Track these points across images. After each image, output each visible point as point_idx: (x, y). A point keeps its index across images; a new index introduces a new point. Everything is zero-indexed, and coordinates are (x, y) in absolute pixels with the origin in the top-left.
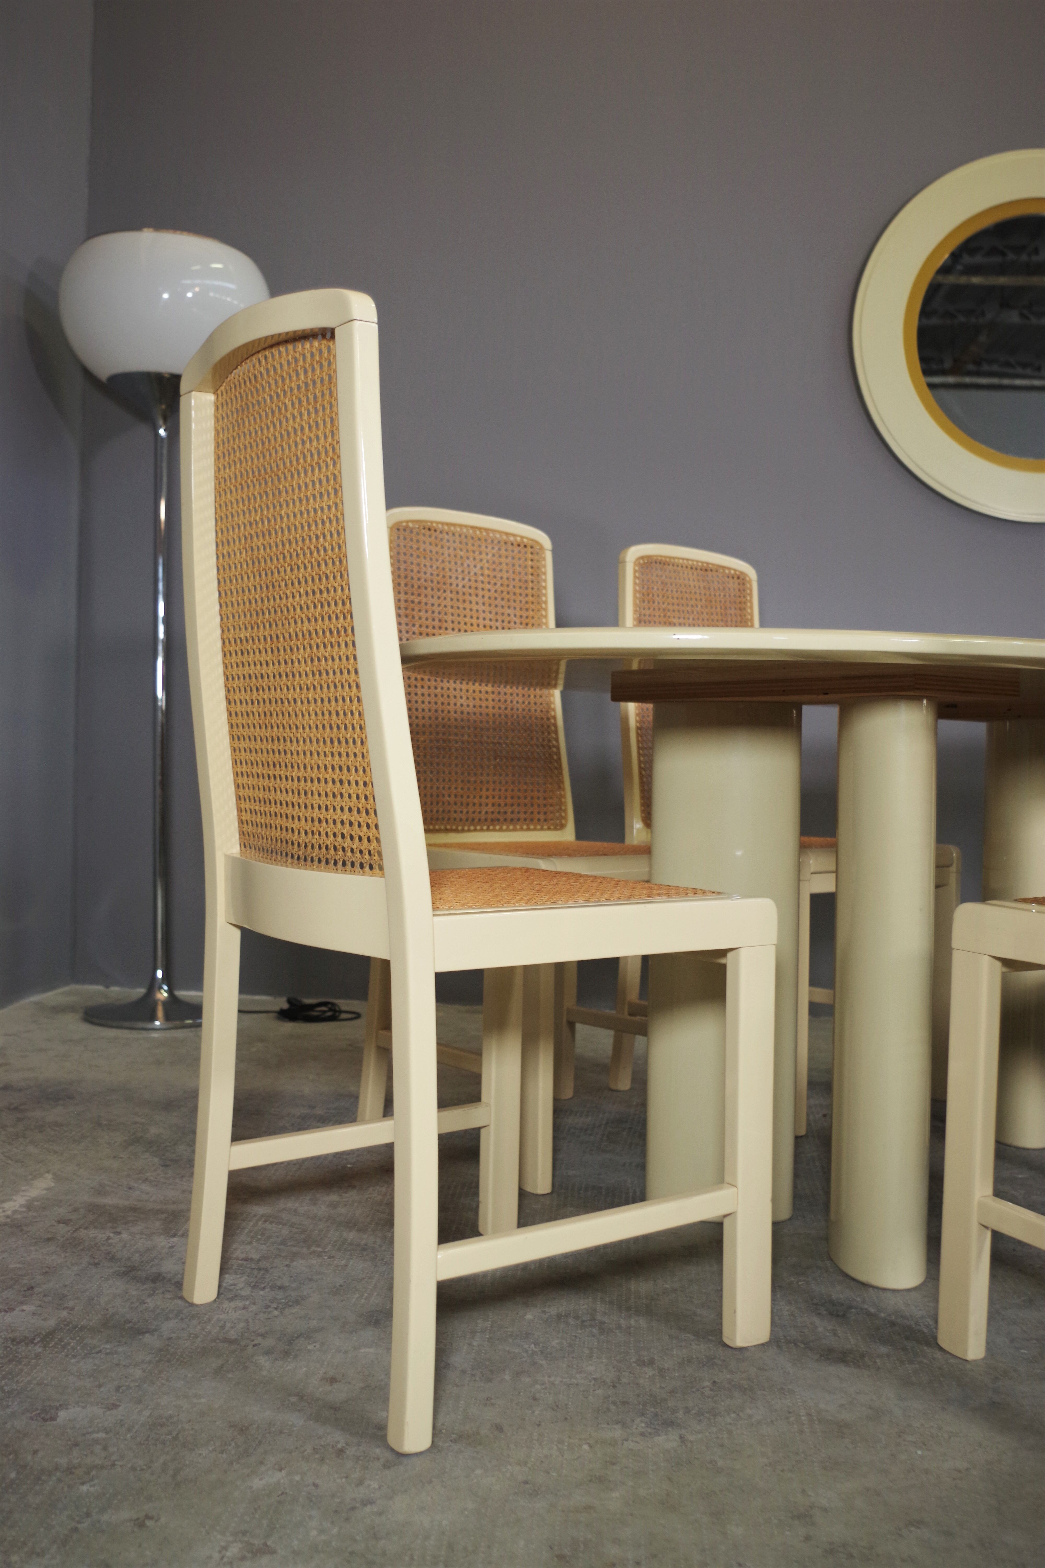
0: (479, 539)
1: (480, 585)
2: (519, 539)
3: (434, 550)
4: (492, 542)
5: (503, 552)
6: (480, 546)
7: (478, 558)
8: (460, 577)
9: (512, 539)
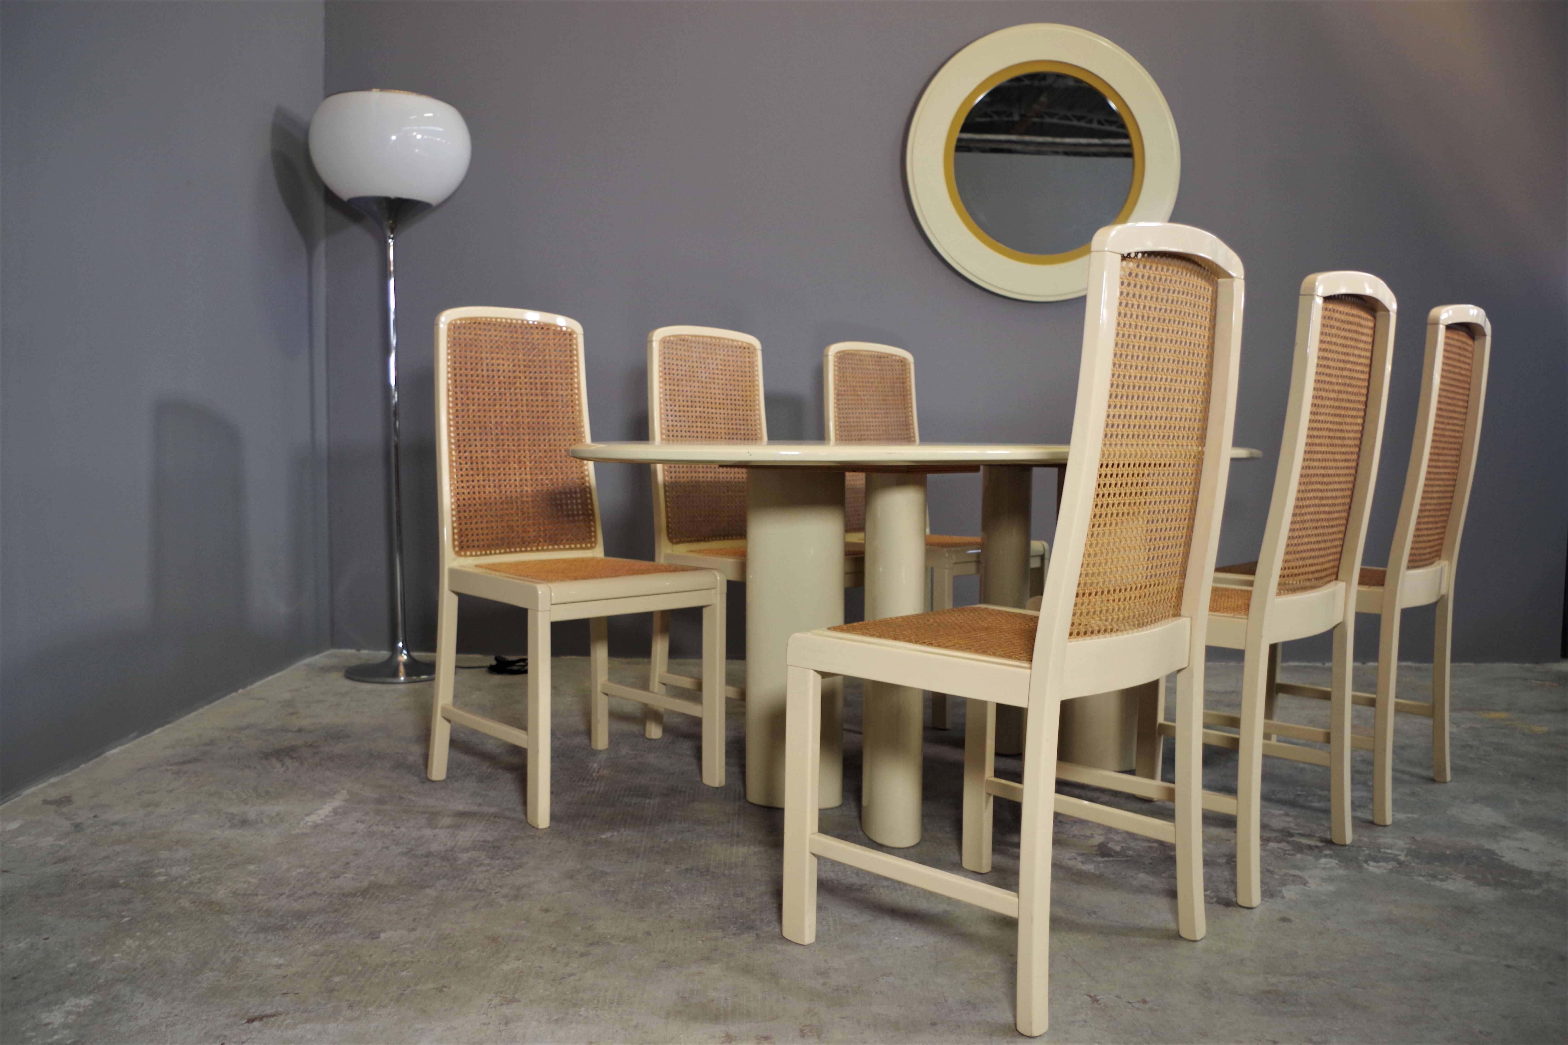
0: (715, 345)
1: (716, 376)
2: (740, 343)
3: (687, 354)
4: (723, 346)
5: (730, 353)
6: (715, 350)
7: (714, 358)
8: (704, 371)
9: (735, 343)
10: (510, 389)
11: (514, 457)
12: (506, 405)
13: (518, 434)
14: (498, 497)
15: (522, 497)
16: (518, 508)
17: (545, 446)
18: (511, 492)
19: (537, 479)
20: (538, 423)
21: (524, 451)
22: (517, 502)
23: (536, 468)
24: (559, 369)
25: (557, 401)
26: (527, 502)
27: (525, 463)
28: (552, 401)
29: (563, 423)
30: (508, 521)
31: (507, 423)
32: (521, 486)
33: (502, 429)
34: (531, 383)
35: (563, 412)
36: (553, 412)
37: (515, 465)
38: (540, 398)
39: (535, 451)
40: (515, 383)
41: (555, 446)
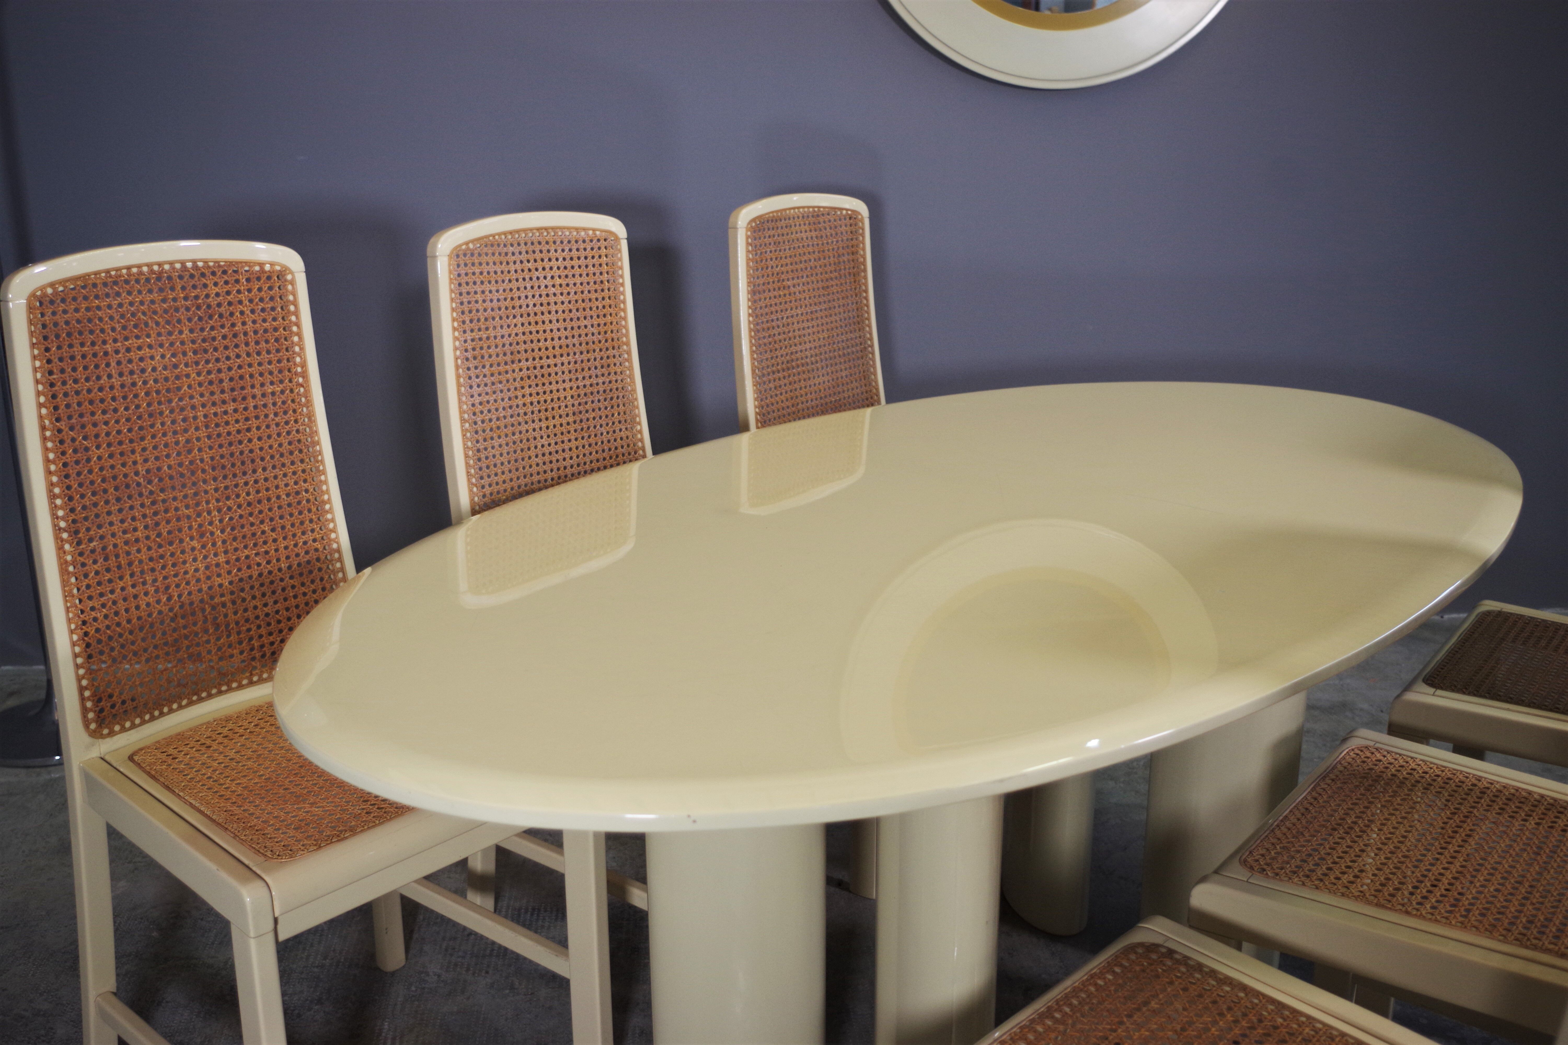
1: (552, 299)
2: (590, 232)
3: (499, 269)
4: (562, 242)
5: (574, 252)
6: (548, 251)
7: (547, 267)
8: (530, 294)
9: (581, 234)
10: (170, 401)
11: (190, 528)
12: (164, 435)
13: (194, 484)
14: (165, 609)
15: (212, 598)
16: (205, 621)
17: (248, 494)
18: (190, 593)
19: (238, 560)
20: (232, 455)
21: (209, 513)
22: (203, 610)
23: (235, 539)
24: (263, 345)
25: (265, 406)
26: (224, 605)
27: (212, 534)
28: (255, 407)
29: (280, 445)
30: (188, 647)
31: (170, 467)
32: (209, 578)
33: (161, 480)
34: (211, 383)
35: (277, 425)
36: (258, 428)
37: (195, 543)
38: (231, 407)
39: (229, 509)
40: (179, 389)
41: (267, 490)
